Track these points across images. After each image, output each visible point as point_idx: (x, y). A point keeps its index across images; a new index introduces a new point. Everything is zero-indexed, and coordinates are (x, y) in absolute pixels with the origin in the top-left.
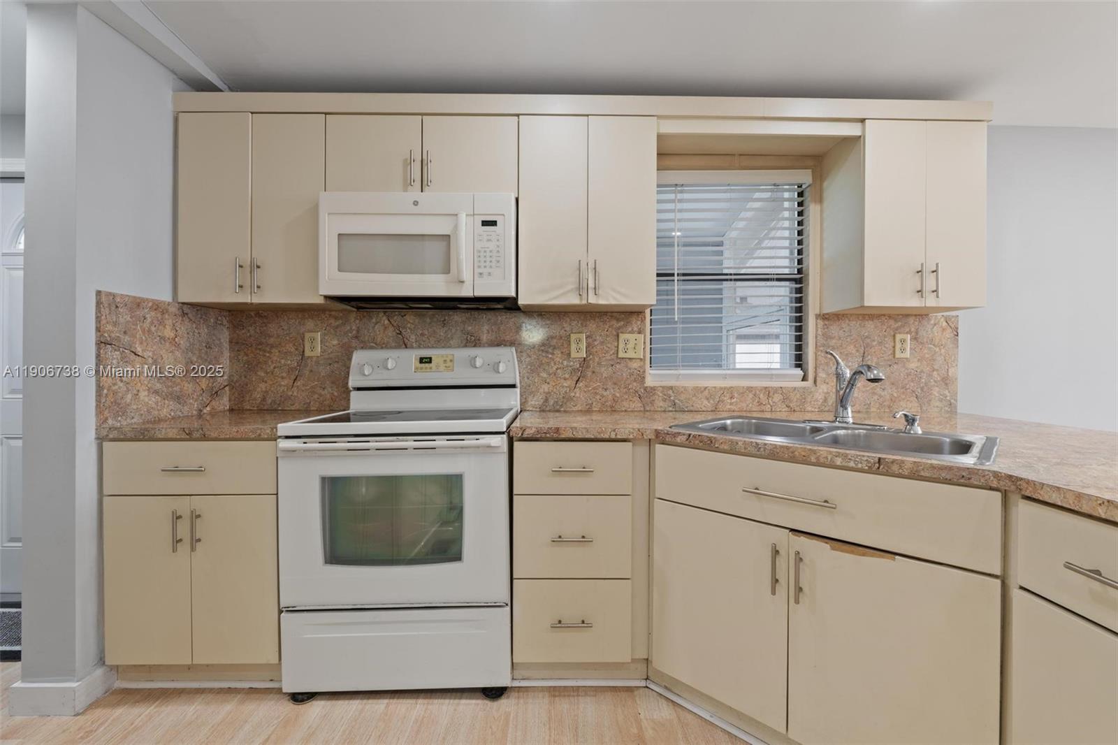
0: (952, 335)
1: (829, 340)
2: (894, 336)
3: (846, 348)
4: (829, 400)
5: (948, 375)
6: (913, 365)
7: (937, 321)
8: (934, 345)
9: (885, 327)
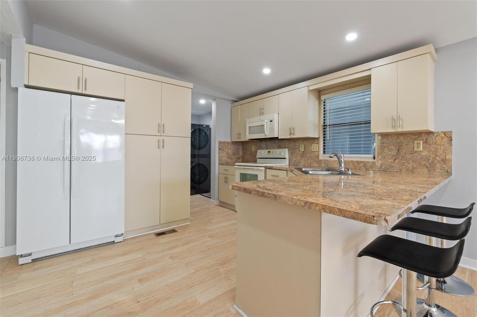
0: (448, 140)
1: (382, 144)
2: (414, 142)
3: (390, 147)
4: (382, 167)
5: (446, 158)
6: (425, 153)
7: (439, 134)
8: (437, 145)
9: (409, 138)
